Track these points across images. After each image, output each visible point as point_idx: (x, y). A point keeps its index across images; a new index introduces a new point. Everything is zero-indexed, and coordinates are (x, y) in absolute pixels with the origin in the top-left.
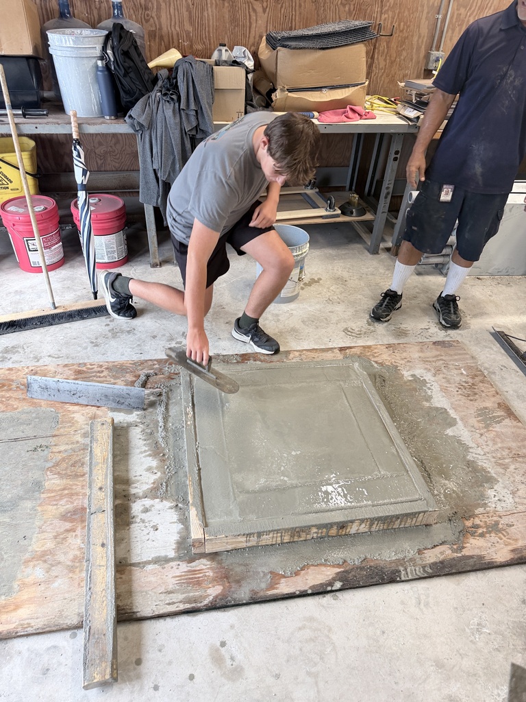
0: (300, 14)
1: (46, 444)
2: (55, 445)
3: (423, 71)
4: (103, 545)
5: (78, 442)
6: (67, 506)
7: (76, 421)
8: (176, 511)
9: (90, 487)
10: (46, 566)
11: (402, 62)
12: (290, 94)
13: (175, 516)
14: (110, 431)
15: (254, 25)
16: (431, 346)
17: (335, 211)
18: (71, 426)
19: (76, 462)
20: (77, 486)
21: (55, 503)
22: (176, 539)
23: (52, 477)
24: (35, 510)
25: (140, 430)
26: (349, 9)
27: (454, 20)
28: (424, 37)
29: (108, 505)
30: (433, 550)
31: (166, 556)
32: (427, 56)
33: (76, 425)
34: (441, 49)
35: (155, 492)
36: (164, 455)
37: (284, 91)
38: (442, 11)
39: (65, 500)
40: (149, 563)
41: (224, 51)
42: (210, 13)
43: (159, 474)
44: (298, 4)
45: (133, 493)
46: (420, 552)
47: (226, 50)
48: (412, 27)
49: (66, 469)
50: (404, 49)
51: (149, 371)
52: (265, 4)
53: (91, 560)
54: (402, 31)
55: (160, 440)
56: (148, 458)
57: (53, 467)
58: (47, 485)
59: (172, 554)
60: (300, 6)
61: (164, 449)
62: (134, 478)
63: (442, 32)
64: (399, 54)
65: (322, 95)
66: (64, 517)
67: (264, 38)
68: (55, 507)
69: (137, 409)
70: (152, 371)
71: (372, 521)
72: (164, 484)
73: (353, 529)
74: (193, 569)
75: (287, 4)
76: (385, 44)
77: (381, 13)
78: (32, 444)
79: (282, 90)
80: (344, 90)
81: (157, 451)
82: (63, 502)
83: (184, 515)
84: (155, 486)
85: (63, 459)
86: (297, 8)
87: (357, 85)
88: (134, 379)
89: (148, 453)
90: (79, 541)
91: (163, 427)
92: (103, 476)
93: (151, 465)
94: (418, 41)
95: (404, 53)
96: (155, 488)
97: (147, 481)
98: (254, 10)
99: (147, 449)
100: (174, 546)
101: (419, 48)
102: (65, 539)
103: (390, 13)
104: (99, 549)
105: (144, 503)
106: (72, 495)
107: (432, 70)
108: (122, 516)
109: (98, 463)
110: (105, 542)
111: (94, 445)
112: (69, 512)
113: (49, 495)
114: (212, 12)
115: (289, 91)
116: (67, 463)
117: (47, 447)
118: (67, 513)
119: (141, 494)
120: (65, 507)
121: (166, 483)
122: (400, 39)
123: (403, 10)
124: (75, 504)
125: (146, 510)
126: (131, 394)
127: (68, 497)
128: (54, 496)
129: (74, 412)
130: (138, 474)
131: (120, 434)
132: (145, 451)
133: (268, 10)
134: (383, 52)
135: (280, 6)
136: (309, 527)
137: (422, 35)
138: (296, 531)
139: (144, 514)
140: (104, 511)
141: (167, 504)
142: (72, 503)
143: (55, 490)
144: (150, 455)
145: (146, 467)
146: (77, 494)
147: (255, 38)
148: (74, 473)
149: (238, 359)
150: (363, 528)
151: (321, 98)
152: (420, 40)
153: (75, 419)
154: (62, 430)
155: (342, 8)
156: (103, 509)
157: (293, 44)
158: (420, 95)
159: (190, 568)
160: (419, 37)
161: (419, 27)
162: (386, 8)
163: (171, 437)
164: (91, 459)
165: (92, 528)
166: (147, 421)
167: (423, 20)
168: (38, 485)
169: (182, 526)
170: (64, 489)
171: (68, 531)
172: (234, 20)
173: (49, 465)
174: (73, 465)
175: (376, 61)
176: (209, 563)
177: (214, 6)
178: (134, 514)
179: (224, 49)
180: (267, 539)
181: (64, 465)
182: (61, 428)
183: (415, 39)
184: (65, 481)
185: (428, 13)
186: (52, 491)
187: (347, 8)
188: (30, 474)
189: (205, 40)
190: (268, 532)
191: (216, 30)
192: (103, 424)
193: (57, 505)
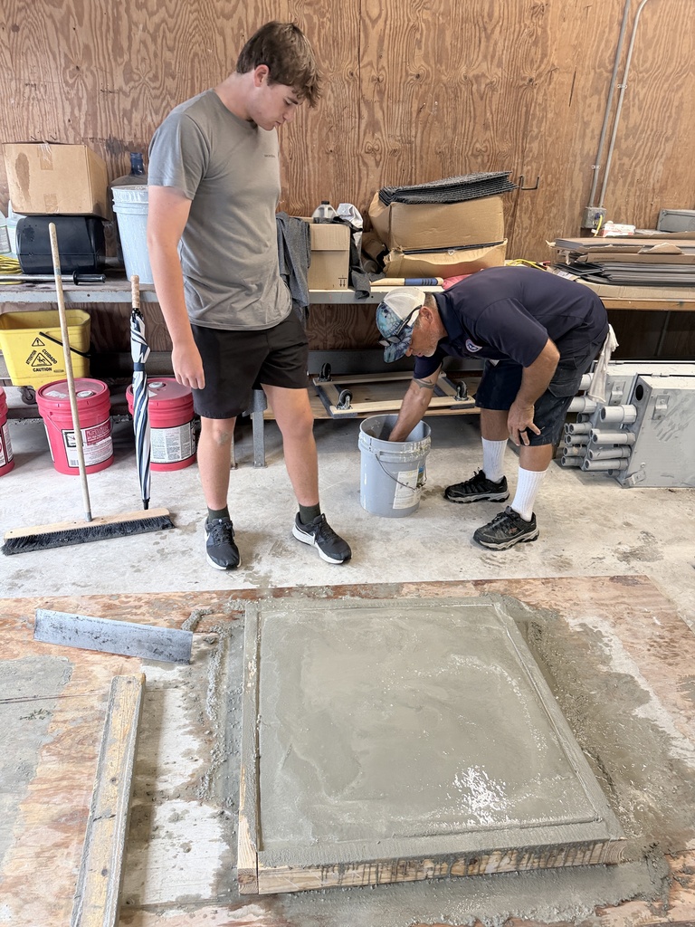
0: (422, 167)
1: (48, 709)
2: (61, 711)
3: (579, 231)
4: (104, 872)
5: (92, 707)
6: (63, 806)
7: (94, 676)
8: (220, 822)
9: (99, 777)
10: (17, 901)
11: (552, 220)
12: (406, 257)
13: (219, 830)
14: (138, 694)
15: (364, 181)
16: (608, 583)
17: (467, 399)
18: (87, 684)
19: (85, 738)
20: (83, 774)
21: (46, 799)
22: (216, 867)
23: (49, 758)
24: (17, 810)
25: (181, 694)
26: (483, 161)
27: (616, 171)
28: (578, 191)
29: (121, 808)
30: (621, 908)
31: (199, 896)
32: (584, 213)
33: (94, 682)
34: (601, 204)
35: (192, 791)
36: (211, 733)
37: (399, 253)
38: (600, 160)
39: (62, 795)
40: (170, 906)
41: (326, 209)
42: (311, 169)
43: (201, 762)
44: (418, 157)
45: (160, 789)
46: (599, 910)
47: (329, 209)
48: (562, 179)
49: (71, 746)
50: (553, 205)
51: (204, 608)
52: (378, 157)
53: (83, 896)
54: (550, 185)
55: (208, 709)
56: (188, 736)
57: (52, 743)
58: (39, 771)
59: (207, 893)
60: (421, 158)
61: (212, 724)
62: (164, 767)
63: (601, 185)
64: (547, 210)
65: (448, 257)
66: (56, 824)
67: (377, 194)
68: (45, 806)
69: (181, 661)
70: (208, 608)
71: (520, 853)
72: (207, 778)
73: (491, 865)
74: (237, 920)
75: (405, 156)
76: (529, 199)
77: (523, 165)
78: (28, 708)
79: (397, 252)
80: (476, 251)
81: (201, 726)
82: (57, 799)
83: (232, 828)
84: (194, 780)
85: (69, 733)
86: (418, 160)
87: (493, 245)
88: (182, 618)
89: (188, 729)
90: (71, 863)
91: (213, 691)
92: (119, 762)
93: (190, 747)
94: (571, 196)
95: (554, 210)
96: (193, 783)
97: (182, 772)
98: (365, 164)
99: (187, 722)
100: (212, 880)
101: (572, 204)
102: (51, 858)
103: (534, 165)
104: (98, 877)
105: (175, 806)
106: (72, 788)
107: (591, 229)
108: (139, 827)
109: (115, 740)
110: (108, 867)
111: (114, 713)
112: (64, 816)
113: (40, 787)
114: (313, 166)
115: (407, 253)
116: (73, 739)
117: (49, 713)
118: (61, 817)
119: (171, 792)
120: (59, 807)
121: (209, 776)
122: (547, 193)
123: (549, 161)
124: (75, 804)
125: (176, 818)
126: (174, 639)
127: (66, 792)
128: (47, 789)
129: (93, 664)
130: (171, 760)
131: (150, 698)
132: (185, 726)
133: (381, 163)
134: (527, 209)
135: (396, 158)
136: (422, 859)
137: (576, 188)
138: (401, 865)
139: (172, 824)
140: (113, 816)
141: (209, 810)
142: (71, 801)
143: (49, 780)
144: (191, 732)
145: (183, 749)
146: (80, 787)
147: (365, 195)
148: (80, 755)
149: (330, 593)
150: (507, 864)
151: (446, 260)
152: (574, 195)
153: (94, 673)
154: (73, 689)
155: (473, 159)
156: (113, 813)
157: (410, 198)
158: (574, 256)
159: (233, 919)
160: (573, 191)
161: (571, 179)
162: (529, 159)
163: (224, 705)
164: (106, 733)
165: (91, 843)
166: (193, 680)
167: (576, 172)
168: (26, 771)
169: (228, 847)
170: (62, 779)
171: (57, 846)
172: (341, 176)
173: (47, 740)
174: (81, 742)
175: (518, 219)
176: (262, 911)
177: (316, 160)
178: (158, 824)
179: (326, 207)
180: (354, 877)
181: (68, 741)
182: (73, 685)
183: (568, 193)
184: (66, 767)
185: (582, 163)
186: (45, 781)
187: (479, 160)
188: (18, 753)
189: (304, 198)
190: (356, 865)
191: (318, 186)
192: (130, 682)
193: (48, 803)
